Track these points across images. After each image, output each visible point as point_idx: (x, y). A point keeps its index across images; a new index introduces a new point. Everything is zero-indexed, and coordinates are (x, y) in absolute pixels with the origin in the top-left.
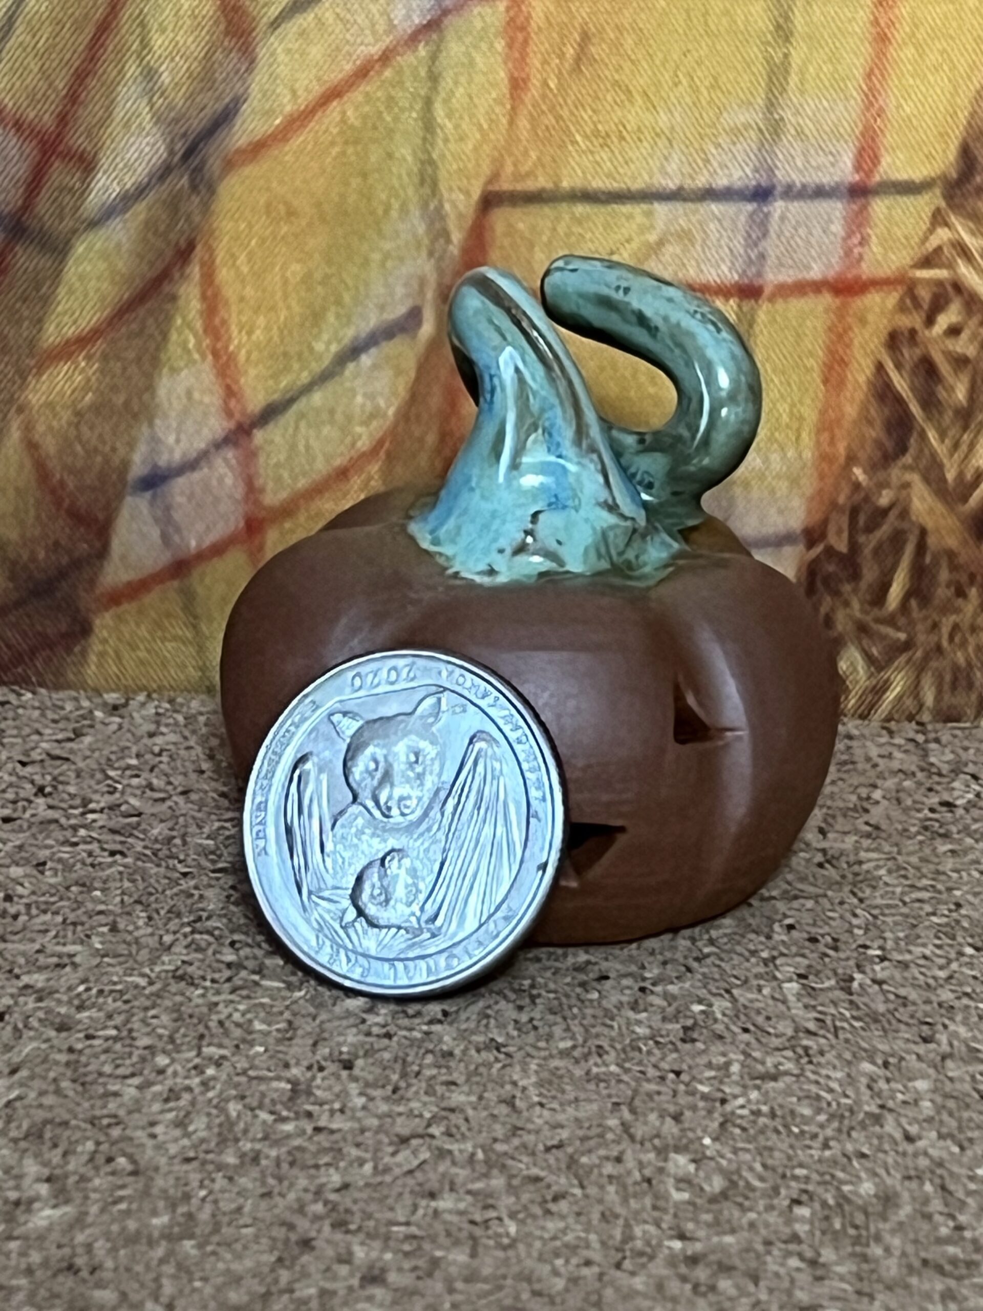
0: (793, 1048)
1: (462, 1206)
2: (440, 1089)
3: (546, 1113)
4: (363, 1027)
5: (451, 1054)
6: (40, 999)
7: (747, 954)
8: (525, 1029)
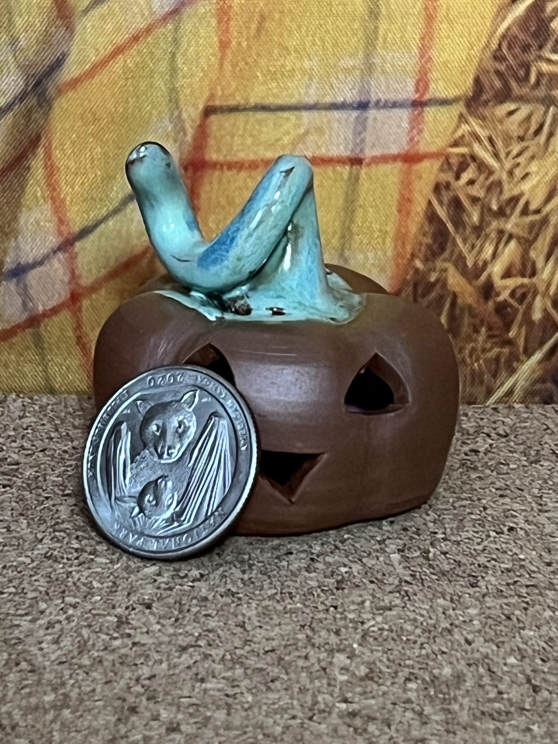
0: (399, 592)
1: (220, 686)
2: (203, 620)
3: (263, 631)
4: (156, 584)
5: (205, 599)
7: (369, 538)
8: (247, 583)
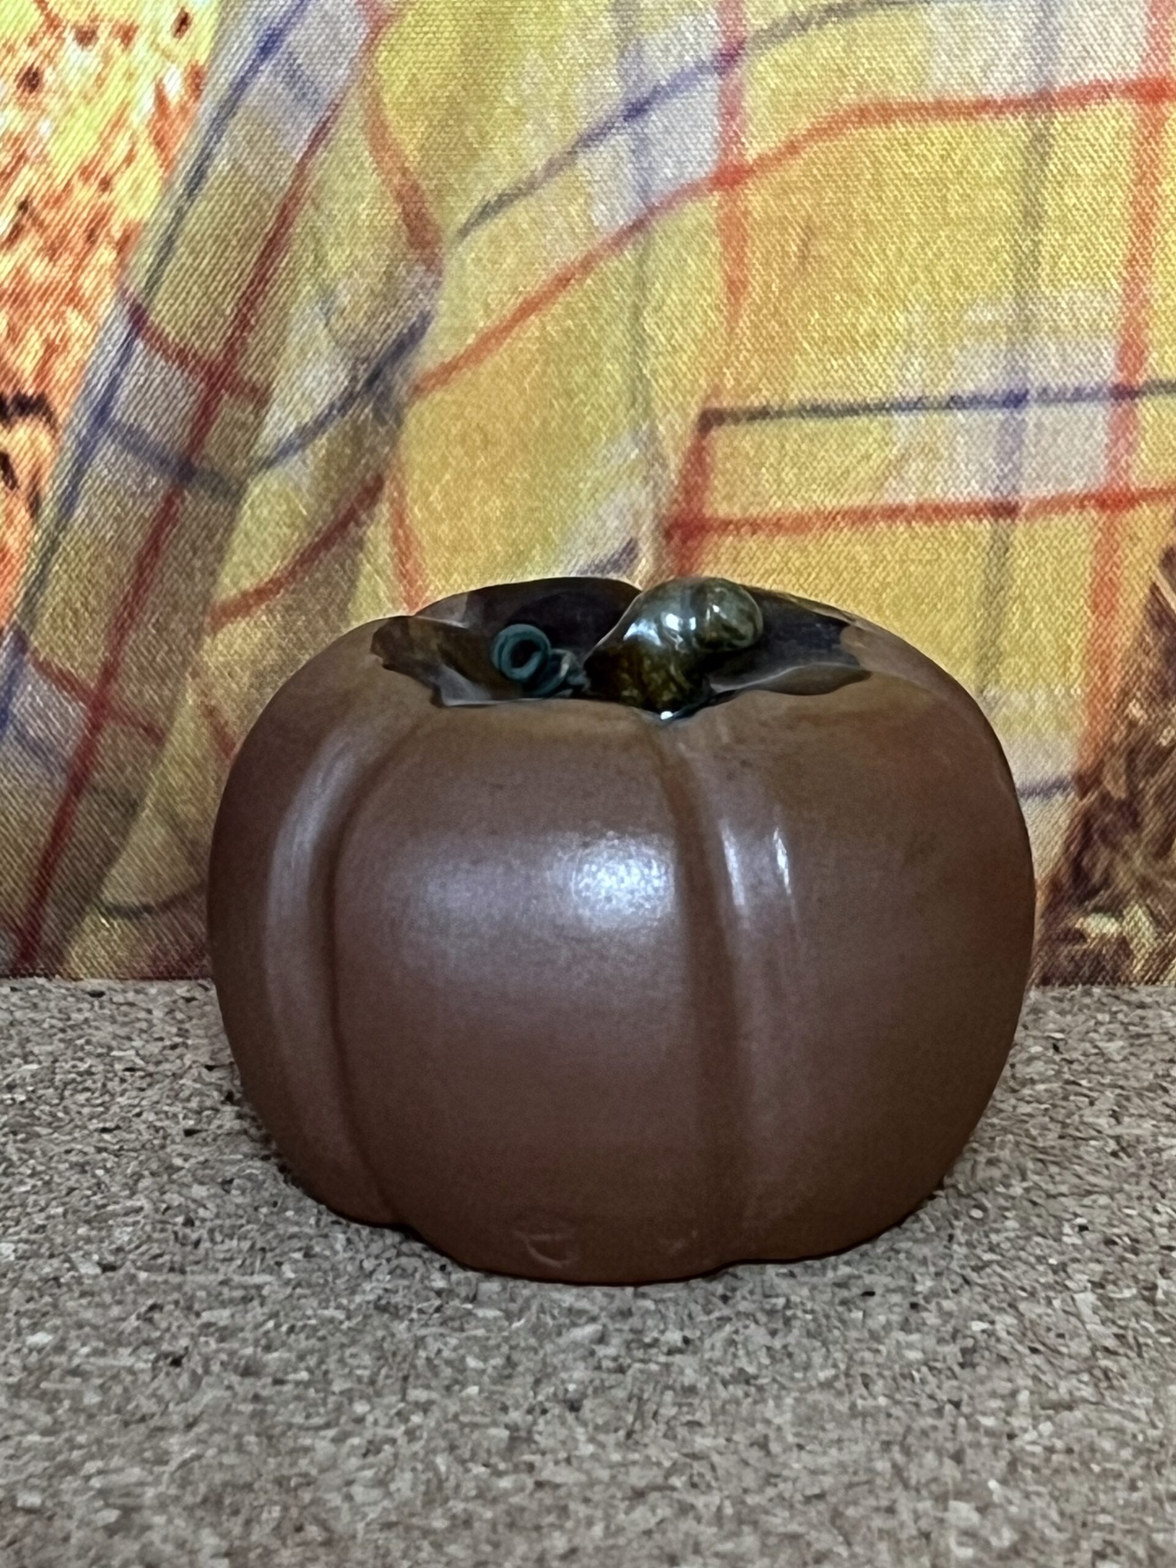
0: (1090, 1371)
2: (682, 1432)
3: (805, 1456)
4: (592, 1362)
5: (691, 1390)
6: (222, 1340)
7: (1032, 1260)
8: (778, 1356)
